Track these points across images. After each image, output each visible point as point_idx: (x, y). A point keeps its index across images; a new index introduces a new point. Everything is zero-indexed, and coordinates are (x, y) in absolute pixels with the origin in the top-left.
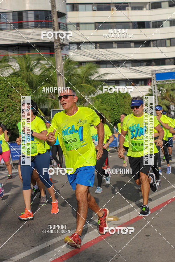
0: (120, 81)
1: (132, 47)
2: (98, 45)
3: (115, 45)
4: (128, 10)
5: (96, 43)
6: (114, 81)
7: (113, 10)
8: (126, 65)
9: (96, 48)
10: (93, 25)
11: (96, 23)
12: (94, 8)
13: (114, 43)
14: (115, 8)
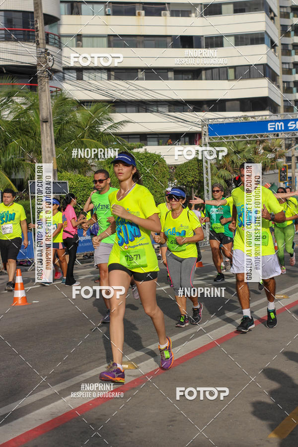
0: (148, 136)
1: (171, 79)
2: (113, 73)
3: (141, 74)
4: (165, 15)
5: (108, 70)
6: (139, 136)
7: (139, 14)
8: (160, 109)
9: (109, 79)
10: (105, 40)
11: (109, 36)
12: (107, 10)
13: (139, 70)
14: (143, 12)
